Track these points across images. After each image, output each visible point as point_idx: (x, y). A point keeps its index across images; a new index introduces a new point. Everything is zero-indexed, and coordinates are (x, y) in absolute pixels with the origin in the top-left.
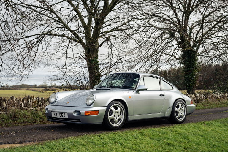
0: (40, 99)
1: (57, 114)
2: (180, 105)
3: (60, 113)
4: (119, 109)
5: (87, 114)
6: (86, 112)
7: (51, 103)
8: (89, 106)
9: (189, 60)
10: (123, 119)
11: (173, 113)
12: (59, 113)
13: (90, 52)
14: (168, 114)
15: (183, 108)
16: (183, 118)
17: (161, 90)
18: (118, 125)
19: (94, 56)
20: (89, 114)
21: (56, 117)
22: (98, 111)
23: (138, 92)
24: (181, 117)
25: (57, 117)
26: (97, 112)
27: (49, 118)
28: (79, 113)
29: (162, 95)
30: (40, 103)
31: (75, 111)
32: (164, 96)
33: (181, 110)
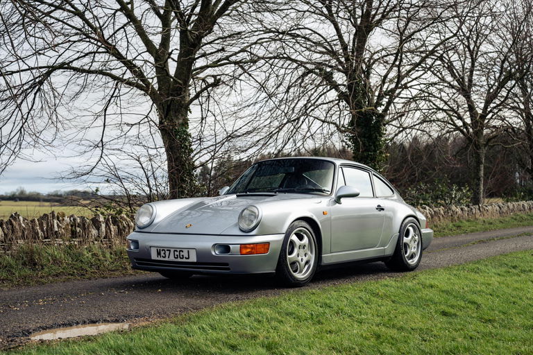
0: (78, 220)
1: (167, 253)
2: (411, 229)
3: (174, 251)
4: (306, 240)
5: (244, 251)
6: (243, 246)
7: (140, 228)
8: (247, 232)
9: (367, 135)
10: (312, 263)
11: (400, 247)
12: (172, 250)
13: (172, 113)
14: (389, 249)
15: (417, 237)
16: (416, 259)
17: (374, 196)
18: (304, 274)
19: (181, 121)
20: (248, 250)
21: (162, 259)
22: (268, 243)
23: (338, 200)
24: (412, 257)
25: (166, 259)
26: (266, 247)
27: (139, 263)
28: (226, 248)
29: (380, 208)
30: (78, 229)
31: (215, 246)
32: (383, 209)
33: (413, 242)
